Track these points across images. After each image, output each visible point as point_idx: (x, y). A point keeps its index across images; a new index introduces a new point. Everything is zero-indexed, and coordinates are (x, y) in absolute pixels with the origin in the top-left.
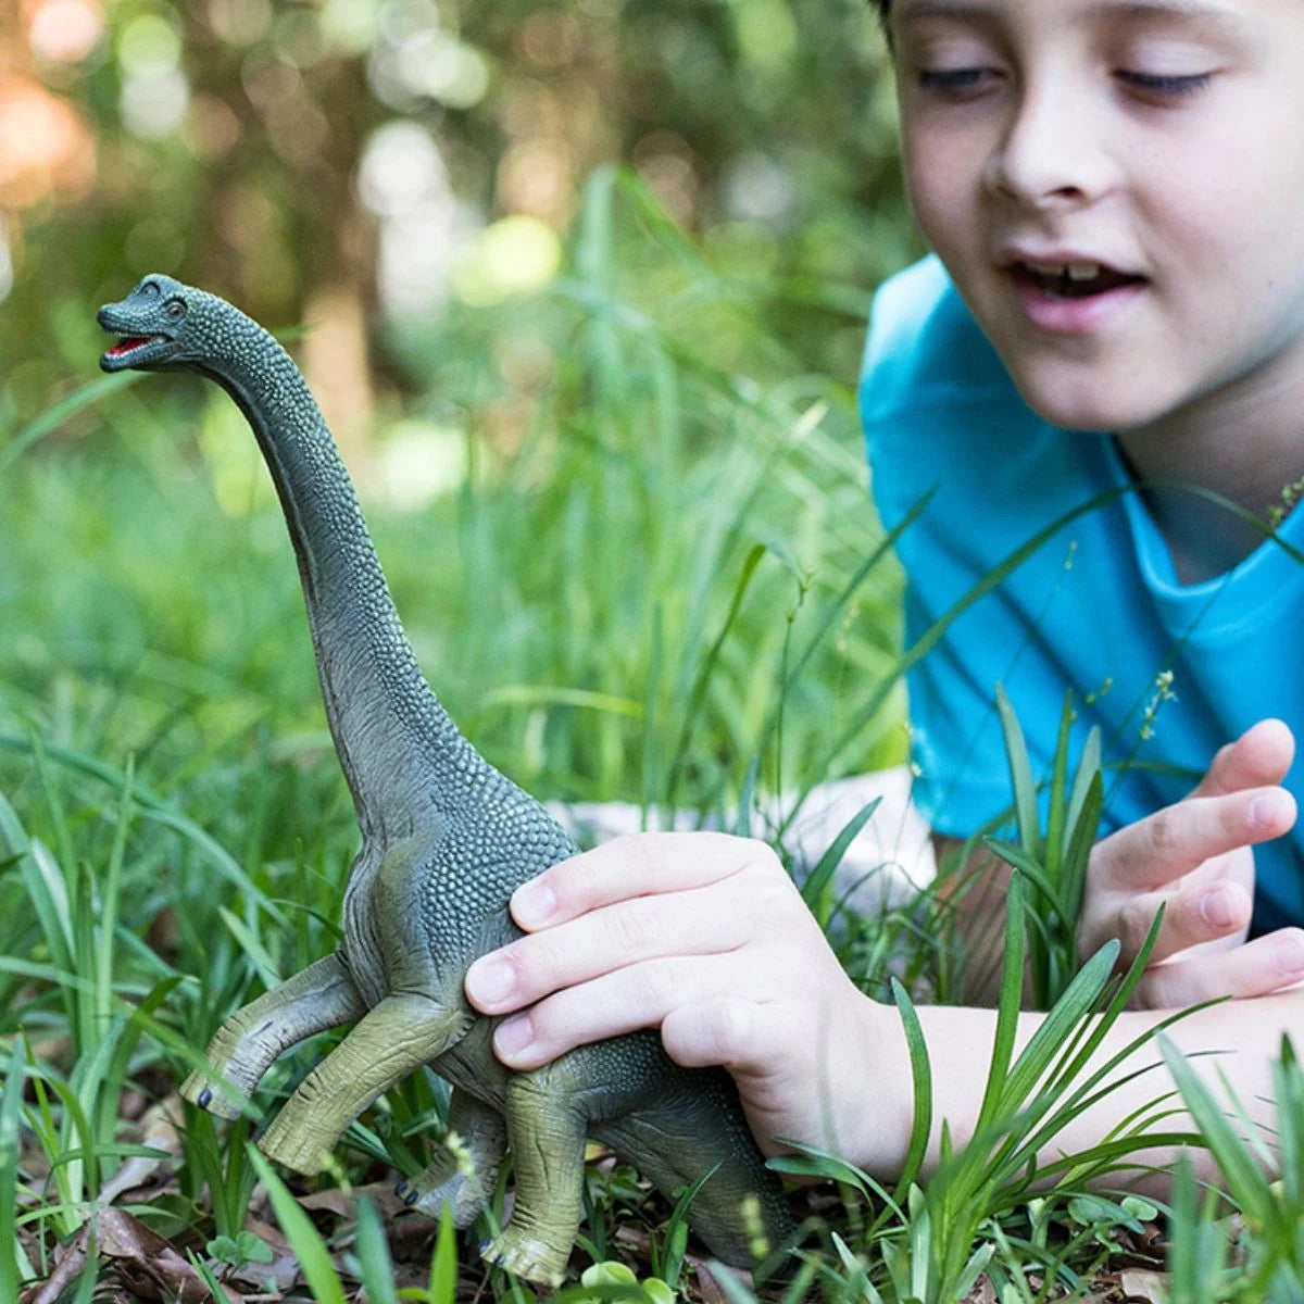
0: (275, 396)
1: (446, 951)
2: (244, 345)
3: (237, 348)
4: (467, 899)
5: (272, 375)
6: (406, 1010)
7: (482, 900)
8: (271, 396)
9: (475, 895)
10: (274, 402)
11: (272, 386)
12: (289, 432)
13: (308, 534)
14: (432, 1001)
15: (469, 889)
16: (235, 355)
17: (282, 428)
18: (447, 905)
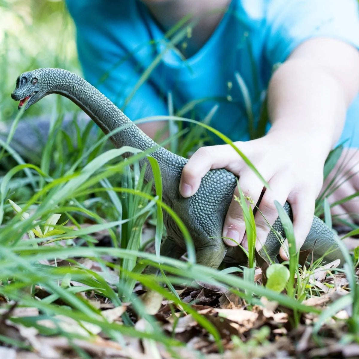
0: (75, 88)
1: (211, 229)
2: (59, 79)
3: (57, 81)
4: (208, 209)
5: (71, 83)
6: (206, 253)
7: (213, 207)
8: (74, 89)
9: (210, 207)
10: (75, 90)
11: (73, 86)
12: (84, 96)
13: (103, 123)
14: (213, 247)
15: (207, 206)
16: (58, 84)
17: (81, 96)
18: (204, 215)
